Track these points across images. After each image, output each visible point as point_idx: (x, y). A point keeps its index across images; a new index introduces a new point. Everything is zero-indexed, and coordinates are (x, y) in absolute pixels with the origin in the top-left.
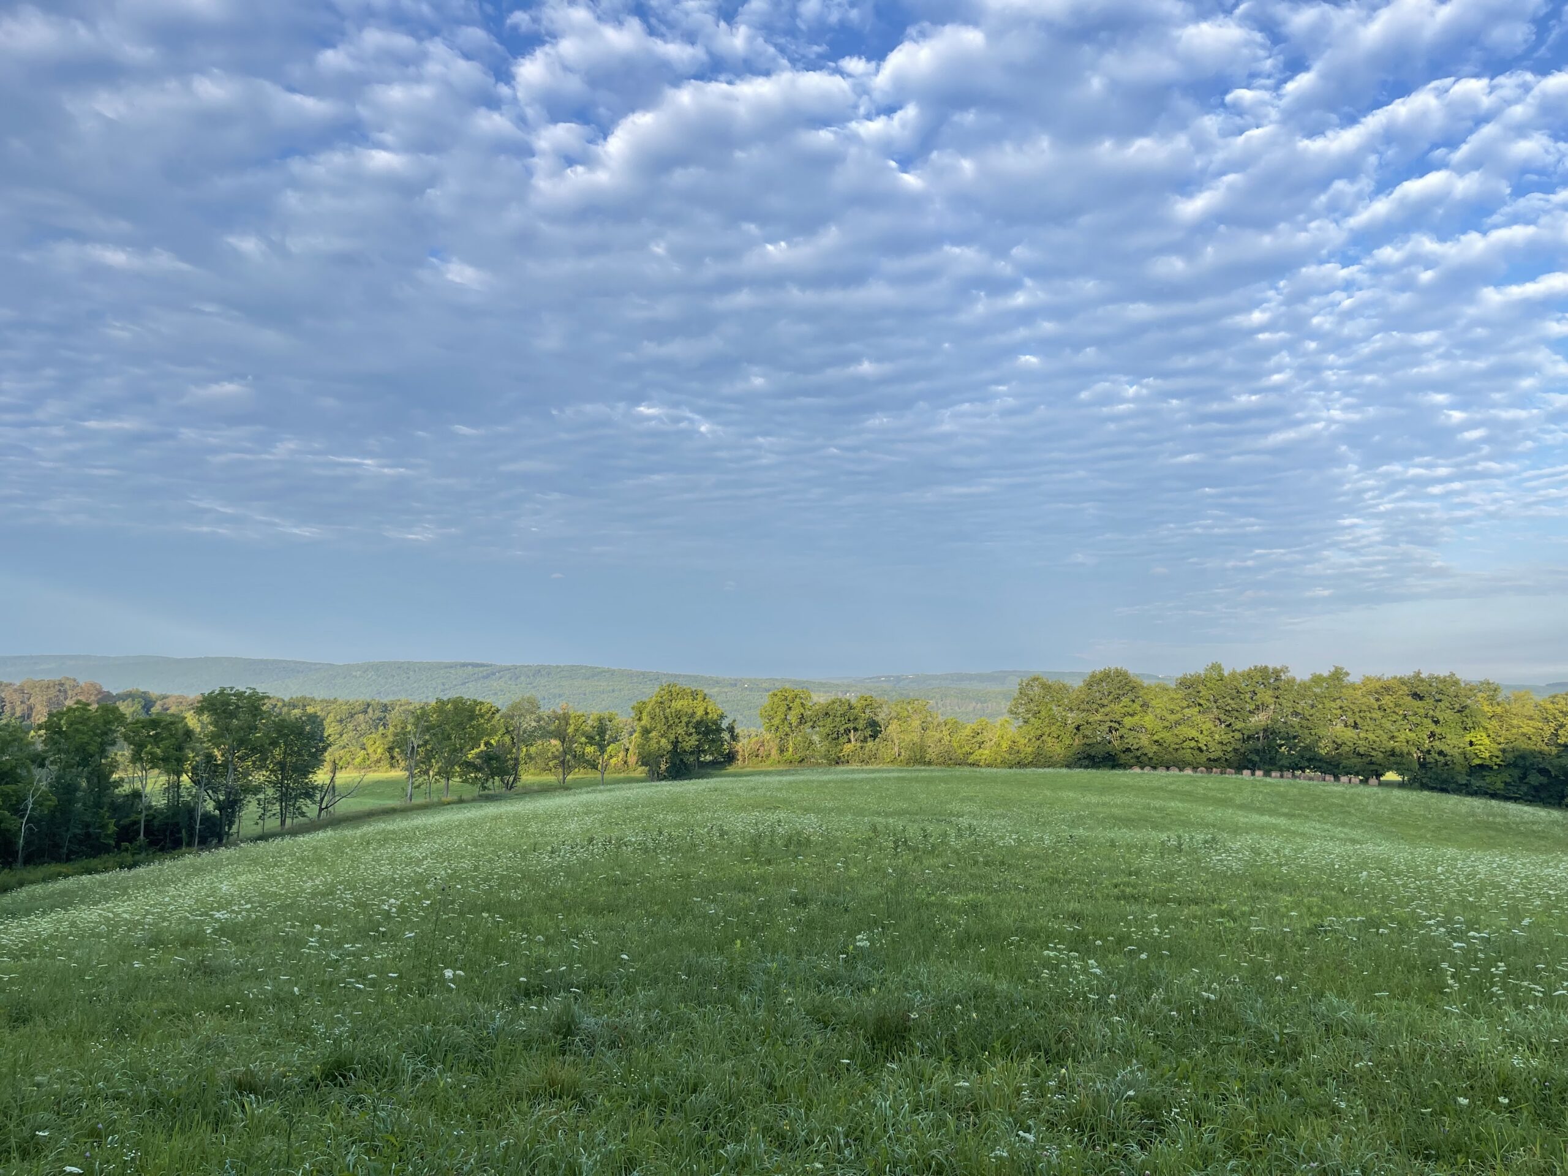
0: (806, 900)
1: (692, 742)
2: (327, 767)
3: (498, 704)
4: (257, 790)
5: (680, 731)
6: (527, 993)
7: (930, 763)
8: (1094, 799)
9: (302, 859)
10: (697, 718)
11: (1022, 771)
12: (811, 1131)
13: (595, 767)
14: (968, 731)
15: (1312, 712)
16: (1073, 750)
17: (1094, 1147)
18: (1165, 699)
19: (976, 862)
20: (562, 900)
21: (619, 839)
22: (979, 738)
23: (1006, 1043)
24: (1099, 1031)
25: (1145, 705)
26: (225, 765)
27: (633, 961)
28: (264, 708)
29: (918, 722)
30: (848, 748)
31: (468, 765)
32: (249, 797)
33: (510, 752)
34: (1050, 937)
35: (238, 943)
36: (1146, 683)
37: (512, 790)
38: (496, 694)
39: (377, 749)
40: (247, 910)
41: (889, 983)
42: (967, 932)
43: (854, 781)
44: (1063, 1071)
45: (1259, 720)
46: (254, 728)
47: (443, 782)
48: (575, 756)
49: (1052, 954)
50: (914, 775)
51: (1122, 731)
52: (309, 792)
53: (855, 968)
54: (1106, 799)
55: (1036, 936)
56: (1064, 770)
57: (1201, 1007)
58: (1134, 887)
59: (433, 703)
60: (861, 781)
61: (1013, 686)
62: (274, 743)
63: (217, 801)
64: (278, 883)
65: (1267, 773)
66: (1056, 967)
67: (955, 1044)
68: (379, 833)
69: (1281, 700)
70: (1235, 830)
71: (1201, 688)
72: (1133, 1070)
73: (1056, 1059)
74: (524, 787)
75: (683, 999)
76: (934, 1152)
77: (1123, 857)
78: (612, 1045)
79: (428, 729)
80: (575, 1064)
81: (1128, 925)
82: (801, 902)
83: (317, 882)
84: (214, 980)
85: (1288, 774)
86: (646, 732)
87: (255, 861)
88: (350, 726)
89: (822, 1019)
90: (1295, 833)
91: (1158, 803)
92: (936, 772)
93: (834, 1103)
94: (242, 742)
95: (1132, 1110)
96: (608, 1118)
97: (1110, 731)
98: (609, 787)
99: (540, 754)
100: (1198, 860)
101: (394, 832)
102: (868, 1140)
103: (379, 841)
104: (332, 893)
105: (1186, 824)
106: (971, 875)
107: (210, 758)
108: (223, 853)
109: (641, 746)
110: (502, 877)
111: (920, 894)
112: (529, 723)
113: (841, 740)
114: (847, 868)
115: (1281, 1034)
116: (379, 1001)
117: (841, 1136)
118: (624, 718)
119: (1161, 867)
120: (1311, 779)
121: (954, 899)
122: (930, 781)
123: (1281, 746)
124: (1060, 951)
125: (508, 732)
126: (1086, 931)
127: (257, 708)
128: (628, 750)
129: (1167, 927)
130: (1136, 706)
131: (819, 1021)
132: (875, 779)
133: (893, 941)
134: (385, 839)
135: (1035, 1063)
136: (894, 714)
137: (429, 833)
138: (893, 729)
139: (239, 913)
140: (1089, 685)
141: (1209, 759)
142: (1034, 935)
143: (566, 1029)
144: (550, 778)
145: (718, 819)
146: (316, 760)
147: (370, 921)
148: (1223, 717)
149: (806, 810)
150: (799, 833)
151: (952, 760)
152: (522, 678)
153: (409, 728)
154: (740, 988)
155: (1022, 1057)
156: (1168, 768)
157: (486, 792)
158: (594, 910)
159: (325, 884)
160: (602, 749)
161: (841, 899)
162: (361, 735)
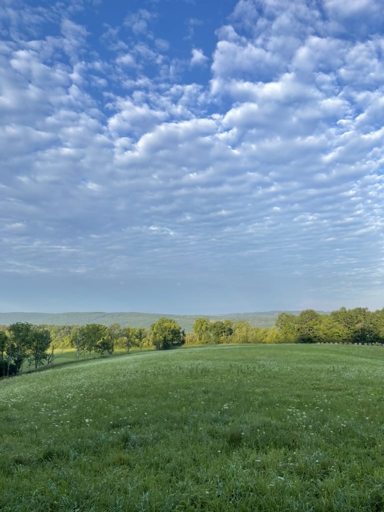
0: (207, 391)
1: (171, 337)
2: (51, 348)
3: (107, 326)
4: (28, 356)
5: (166, 333)
6: (113, 427)
7: (249, 343)
8: (305, 354)
9: (42, 380)
10: (172, 329)
11: (280, 345)
12: (208, 477)
13: (138, 346)
14: (262, 332)
15: (377, 322)
16: (298, 337)
17: (305, 481)
18: (327, 319)
19: (265, 377)
20: (127, 393)
21: (146, 371)
22: (266, 334)
23: (275, 443)
24: (307, 439)
25: (320, 322)
26: (18, 348)
27: (149, 414)
28: (31, 329)
29: (245, 329)
30: (222, 338)
31: (97, 346)
32: (25, 359)
33: (111, 342)
34: (290, 403)
35: (19, 410)
36: (320, 314)
37: (111, 355)
38: (106, 322)
39: (67, 341)
40: (23, 398)
41: (235, 421)
42: (262, 402)
43: (225, 349)
44: (295, 453)
45: (359, 326)
46: (27, 336)
47: (89, 352)
48: (132, 343)
49: (290, 410)
50: (245, 346)
51: (313, 331)
52: (45, 357)
53: (223, 416)
54: (309, 354)
55: (285, 403)
56: (295, 344)
57: (342, 429)
58: (319, 385)
59: (86, 326)
60: (227, 349)
61: (276, 316)
62: (34, 340)
63: (15, 360)
64: (34, 388)
65: (363, 344)
66: (292, 415)
67: (257, 443)
68: (67, 370)
69: (366, 319)
70: (353, 364)
71: (339, 315)
72: (319, 453)
73: (291, 448)
74: (115, 353)
75: (166, 428)
76: (250, 484)
77: (315, 374)
78: (141, 446)
79: (84, 335)
80: (129, 453)
81: (317, 399)
82: (206, 392)
83: (46, 388)
84: (10, 423)
85: (370, 344)
86: (155, 334)
87: (27, 381)
88: (59, 334)
89: (213, 435)
90: (373, 365)
91: (326, 355)
92: (252, 345)
93: (216, 466)
94: (23, 340)
95: (318, 467)
96: (139, 472)
97: (309, 331)
98: (143, 353)
99: (121, 342)
100: (340, 375)
101: (72, 369)
102: (227, 480)
103: (67, 373)
104: (51, 392)
105: (336, 362)
106: (264, 382)
107: (13, 345)
108: (16, 378)
109: (154, 339)
110: (107, 385)
111: (246, 389)
112: (117, 332)
113: (220, 335)
114: (221, 380)
115: (369, 437)
116: (64, 430)
117: (218, 478)
118: (148, 329)
119: (327, 377)
120: (378, 345)
121: (258, 390)
122: (250, 348)
123: (367, 334)
124: (293, 409)
125: (110, 335)
126: (302, 401)
127: (28, 329)
128: (149, 340)
129: (330, 399)
130: (318, 322)
131: (211, 435)
132: (232, 348)
133: (237, 406)
134: (70, 372)
135: (285, 450)
136: (237, 326)
137: (84, 370)
138: (237, 331)
139: (19, 399)
140: (302, 315)
141: (343, 339)
142: (284, 403)
143: (126, 439)
144: (124, 350)
145: (179, 363)
146: (47, 346)
147: (63, 401)
148: (347, 325)
149: (208, 360)
150: (206, 368)
151: (256, 341)
152: (115, 317)
153: (78, 334)
154: (185, 424)
155: (280, 448)
156: (329, 343)
157: (103, 355)
158: (137, 396)
159: (48, 388)
160: (141, 340)
161: (220, 391)
162: (62, 337)
